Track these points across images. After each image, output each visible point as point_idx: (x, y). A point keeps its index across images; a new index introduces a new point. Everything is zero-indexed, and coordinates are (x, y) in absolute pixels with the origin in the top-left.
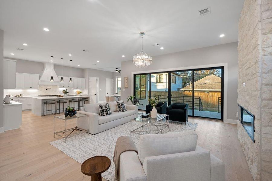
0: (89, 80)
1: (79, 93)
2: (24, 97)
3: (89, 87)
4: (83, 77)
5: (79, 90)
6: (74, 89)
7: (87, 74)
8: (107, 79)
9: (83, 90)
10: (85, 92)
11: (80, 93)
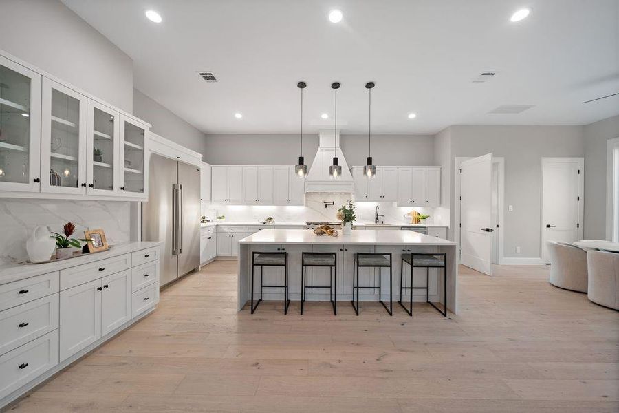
0: (457, 172)
1: (418, 221)
2: (276, 223)
3: (457, 199)
4: (433, 161)
5: (418, 210)
6: (400, 205)
7: (447, 149)
8: (545, 160)
9: (433, 208)
10: (439, 217)
11: (422, 221)
